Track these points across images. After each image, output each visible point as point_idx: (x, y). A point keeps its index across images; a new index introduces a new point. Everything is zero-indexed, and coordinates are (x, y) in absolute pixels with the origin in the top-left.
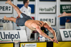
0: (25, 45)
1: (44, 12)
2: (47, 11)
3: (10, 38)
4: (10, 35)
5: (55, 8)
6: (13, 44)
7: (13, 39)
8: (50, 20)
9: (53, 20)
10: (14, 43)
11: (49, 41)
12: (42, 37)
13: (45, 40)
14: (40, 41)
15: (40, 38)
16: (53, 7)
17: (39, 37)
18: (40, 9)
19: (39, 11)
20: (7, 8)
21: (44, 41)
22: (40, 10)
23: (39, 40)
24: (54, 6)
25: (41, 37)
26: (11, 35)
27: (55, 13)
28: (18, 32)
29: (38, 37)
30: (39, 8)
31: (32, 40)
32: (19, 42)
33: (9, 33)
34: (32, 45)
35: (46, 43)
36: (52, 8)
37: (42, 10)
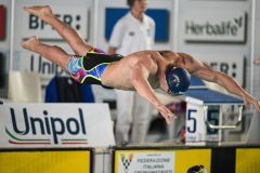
0: (131, 157)
1: (204, 36)
2: (214, 32)
3: (49, 133)
4: (46, 119)
5: (243, 21)
6: (88, 153)
7: (58, 136)
8: (224, 68)
9: (234, 66)
10: (92, 151)
11: (220, 144)
12: (194, 131)
13: (207, 142)
14: (187, 144)
15: (187, 134)
16: (236, 21)
17: (184, 128)
18: (187, 27)
19: (187, 32)
20: (68, 20)
21: (203, 144)
22: (190, 31)
23: (184, 141)
24: (240, 14)
25: (192, 129)
26: (53, 120)
27: (244, 43)
28: (80, 111)
29: (179, 129)
30: (187, 23)
31: (159, 141)
32: (110, 148)
33: (45, 113)
34: (160, 157)
35: (209, 151)
36: (233, 23)
37: (194, 29)
